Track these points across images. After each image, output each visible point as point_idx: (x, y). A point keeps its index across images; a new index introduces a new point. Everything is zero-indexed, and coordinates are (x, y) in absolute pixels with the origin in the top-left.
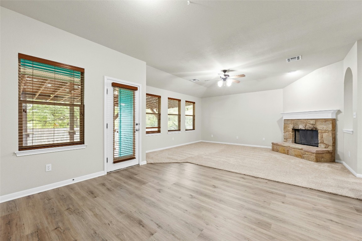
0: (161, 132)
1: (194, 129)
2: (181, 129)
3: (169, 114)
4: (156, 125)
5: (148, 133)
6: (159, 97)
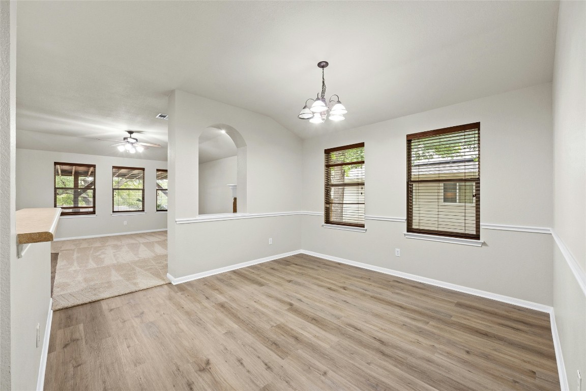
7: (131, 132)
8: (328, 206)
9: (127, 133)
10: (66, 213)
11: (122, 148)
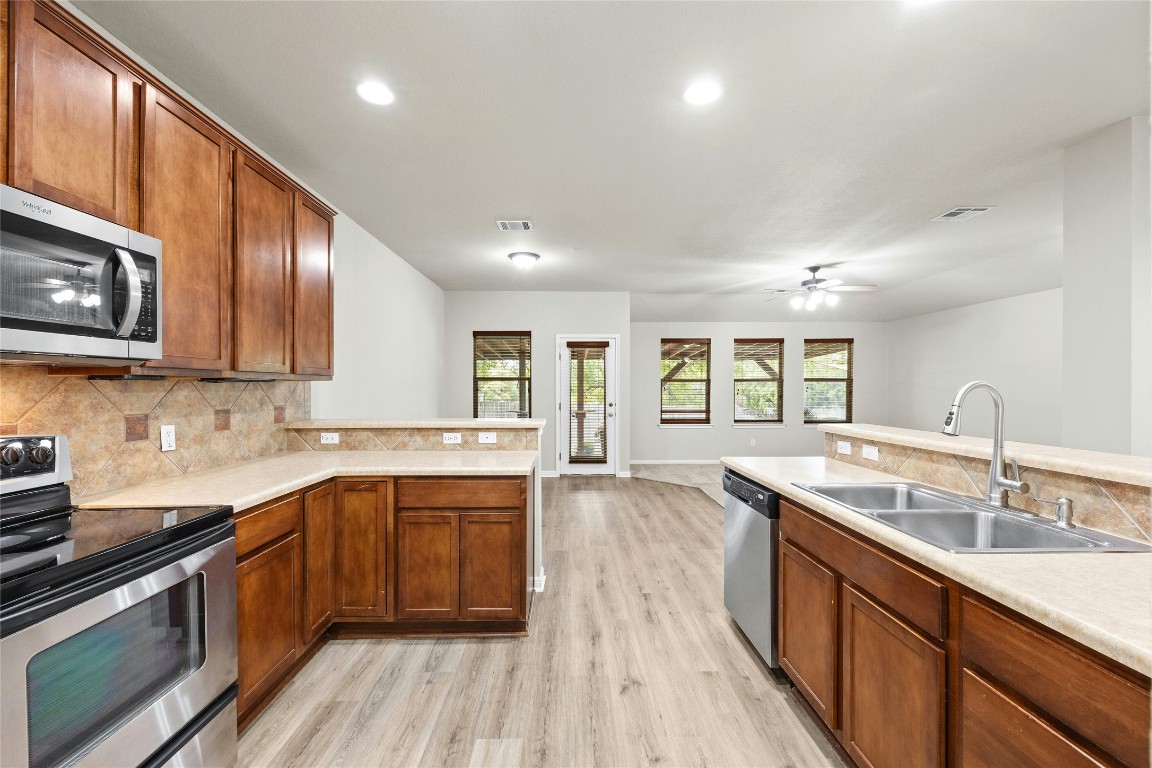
0: (712, 422)
1: (848, 420)
2: (785, 419)
4: (703, 407)
5: (663, 421)
6: (708, 342)
7: (814, 269)
9: (808, 271)
10: (672, 420)
11: (797, 303)
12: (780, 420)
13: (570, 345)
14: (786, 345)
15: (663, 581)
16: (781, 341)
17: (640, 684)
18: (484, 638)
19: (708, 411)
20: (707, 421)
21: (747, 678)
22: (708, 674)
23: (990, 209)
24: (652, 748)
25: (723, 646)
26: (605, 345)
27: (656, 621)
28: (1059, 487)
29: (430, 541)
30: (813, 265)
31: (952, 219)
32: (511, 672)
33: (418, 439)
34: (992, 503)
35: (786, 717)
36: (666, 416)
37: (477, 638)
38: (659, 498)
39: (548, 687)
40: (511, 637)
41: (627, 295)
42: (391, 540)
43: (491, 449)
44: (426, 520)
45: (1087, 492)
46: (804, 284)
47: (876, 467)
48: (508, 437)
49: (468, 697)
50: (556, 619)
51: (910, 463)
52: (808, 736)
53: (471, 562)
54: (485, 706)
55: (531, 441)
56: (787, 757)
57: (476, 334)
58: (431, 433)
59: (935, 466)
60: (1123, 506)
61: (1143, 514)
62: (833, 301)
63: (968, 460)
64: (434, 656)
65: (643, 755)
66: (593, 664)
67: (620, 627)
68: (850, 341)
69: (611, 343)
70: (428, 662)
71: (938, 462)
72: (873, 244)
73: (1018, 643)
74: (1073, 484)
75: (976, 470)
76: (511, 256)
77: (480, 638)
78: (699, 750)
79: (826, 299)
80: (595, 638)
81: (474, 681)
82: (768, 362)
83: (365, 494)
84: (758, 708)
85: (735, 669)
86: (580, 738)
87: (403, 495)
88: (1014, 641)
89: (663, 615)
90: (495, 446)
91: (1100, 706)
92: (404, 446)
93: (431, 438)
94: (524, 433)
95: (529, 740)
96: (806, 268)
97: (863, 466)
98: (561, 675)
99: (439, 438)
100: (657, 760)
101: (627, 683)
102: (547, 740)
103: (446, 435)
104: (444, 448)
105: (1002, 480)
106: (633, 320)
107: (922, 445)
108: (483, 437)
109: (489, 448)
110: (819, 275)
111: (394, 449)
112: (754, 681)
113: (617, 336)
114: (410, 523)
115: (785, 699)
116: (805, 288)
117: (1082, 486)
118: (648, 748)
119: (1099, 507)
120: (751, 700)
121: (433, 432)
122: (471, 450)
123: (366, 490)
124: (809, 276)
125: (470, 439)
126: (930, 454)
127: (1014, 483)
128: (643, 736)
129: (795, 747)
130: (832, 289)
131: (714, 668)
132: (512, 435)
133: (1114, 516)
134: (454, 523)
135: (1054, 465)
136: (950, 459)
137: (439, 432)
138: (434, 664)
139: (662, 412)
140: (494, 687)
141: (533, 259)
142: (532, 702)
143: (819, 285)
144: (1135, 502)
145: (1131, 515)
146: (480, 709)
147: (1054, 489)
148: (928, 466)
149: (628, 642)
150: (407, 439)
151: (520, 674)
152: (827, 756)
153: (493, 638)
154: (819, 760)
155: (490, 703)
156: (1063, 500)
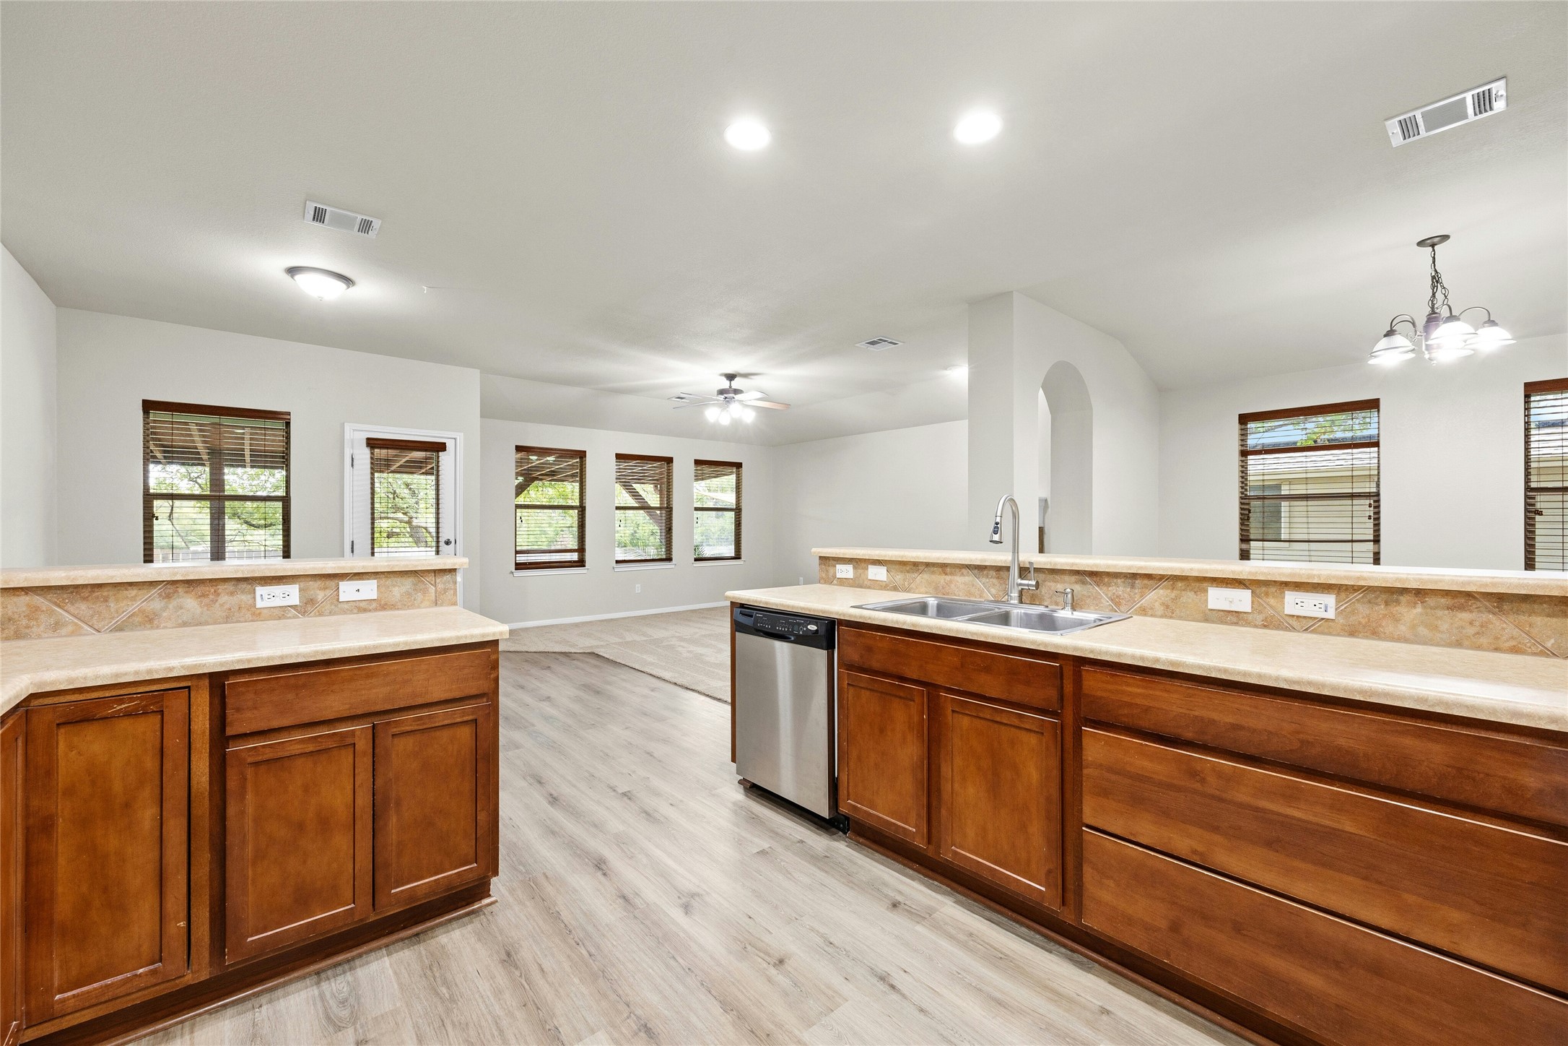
0: (587, 564)
1: (737, 556)
2: (674, 556)
3: (618, 508)
4: (573, 544)
5: (519, 566)
6: (582, 455)
7: (731, 377)
8: (1244, 546)
9: (724, 379)
10: (530, 563)
11: (712, 415)
12: (669, 559)
13: (372, 443)
14: (676, 465)
15: (634, 772)
16: (669, 460)
17: (698, 895)
18: (417, 935)
19: (581, 550)
20: (581, 563)
21: (801, 842)
22: (763, 853)
23: (900, 344)
24: (768, 955)
25: (754, 819)
26: (441, 447)
27: (662, 819)
28: (1056, 582)
29: (306, 789)
30: (730, 371)
31: (871, 348)
32: (509, 958)
33: (190, 603)
34: (1012, 602)
35: (860, 862)
36: (522, 558)
37: (402, 940)
38: (547, 673)
39: (584, 952)
40: (468, 914)
41: (474, 375)
42: (203, 808)
43: (365, 610)
44: (297, 749)
45: (1076, 583)
46: (721, 392)
47: (883, 587)
48: (399, 589)
49: (464, 1027)
50: (521, 863)
51: (923, 578)
52: (887, 870)
53: (398, 804)
54: (505, 1023)
55: (445, 590)
56: (886, 896)
57: (148, 406)
58: (221, 587)
59: (948, 578)
60: (1101, 589)
61: (1114, 593)
62: (749, 417)
63: (980, 569)
64: (332, 1003)
65: (765, 965)
66: (624, 898)
67: (621, 841)
68: (738, 466)
69: (450, 445)
70: (328, 1018)
71: (951, 574)
72: (799, 359)
73: (1134, 689)
74: (1067, 578)
75: (987, 577)
76: (292, 271)
77: (410, 937)
78: (812, 929)
79: (742, 413)
80: (600, 865)
81: (452, 1000)
82: (637, 487)
83: (125, 724)
84: (831, 864)
85: (783, 837)
86: (681, 988)
87: (238, 710)
88: (1129, 689)
89: (665, 810)
90: (374, 605)
91: (1196, 713)
92: (149, 620)
93: (224, 598)
94: (431, 578)
95: (614, 1026)
96: (721, 375)
97: (869, 588)
98: (590, 928)
99: (245, 598)
100: (781, 962)
101: (684, 900)
102: (639, 1012)
103: (260, 590)
104: (257, 615)
105: (1020, 581)
106: (486, 413)
107: (938, 559)
108: (348, 591)
109: (361, 608)
110: (736, 384)
111: (119, 629)
112: (809, 842)
113: (460, 437)
114: (256, 764)
115: (847, 846)
116: (721, 397)
117: (1073, 578)
118: (762, 955)
119: (1085, 593)
120: (822, 861)
121: (229, 586)
122: (321, 614)
123: (128, 714)
124: (725, 384)
125: (320, 595)
126: (943, 567)
127: (1030, 582)
128: (749, 948)
129: (885, 884)
130: (749, 403)
131: (765, 844)
132: (408, 583)
133: (1095, 598)
134: (363, 744)
135: (1055, 564)
136: (963, 570)
137: (244, 586)
138: (345, 1013)
139: (517, 552)
140: (498, 993)
141: (341, 285)
142: (576, 981)
143: (738, 397)
144: (1108, 585)
145: (1106, 595)
146: (501, 1031)
147: (1052, 584)
148: (941, 579)
149: (647, 855)
150: (157, 605)
151: (526, 953)
152: (913, 879)
153: (432, 928)
154: (908, 885)
155: (510, 1014)
156: (1068, 590)
